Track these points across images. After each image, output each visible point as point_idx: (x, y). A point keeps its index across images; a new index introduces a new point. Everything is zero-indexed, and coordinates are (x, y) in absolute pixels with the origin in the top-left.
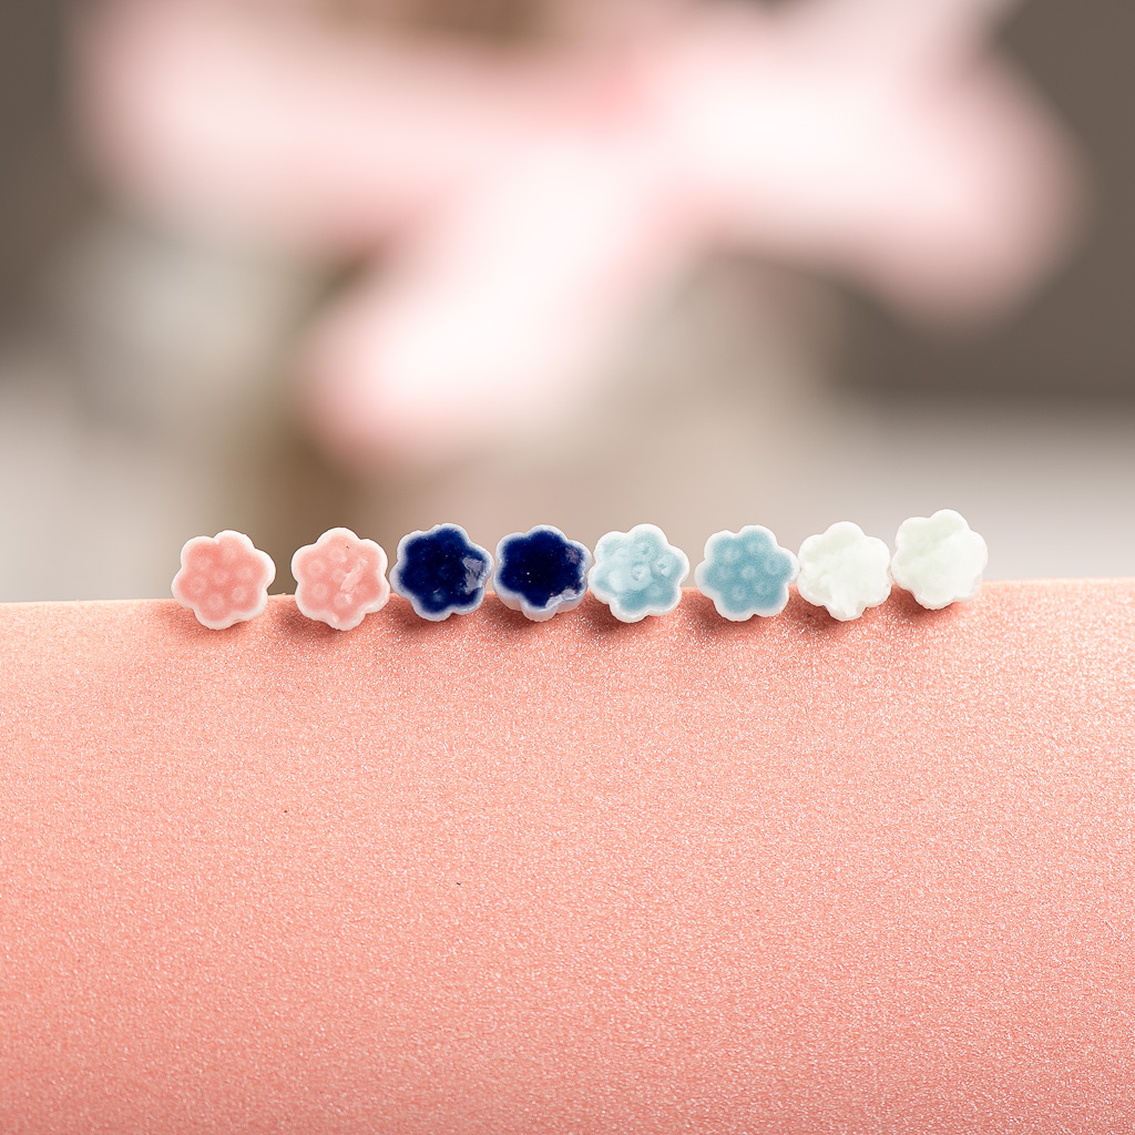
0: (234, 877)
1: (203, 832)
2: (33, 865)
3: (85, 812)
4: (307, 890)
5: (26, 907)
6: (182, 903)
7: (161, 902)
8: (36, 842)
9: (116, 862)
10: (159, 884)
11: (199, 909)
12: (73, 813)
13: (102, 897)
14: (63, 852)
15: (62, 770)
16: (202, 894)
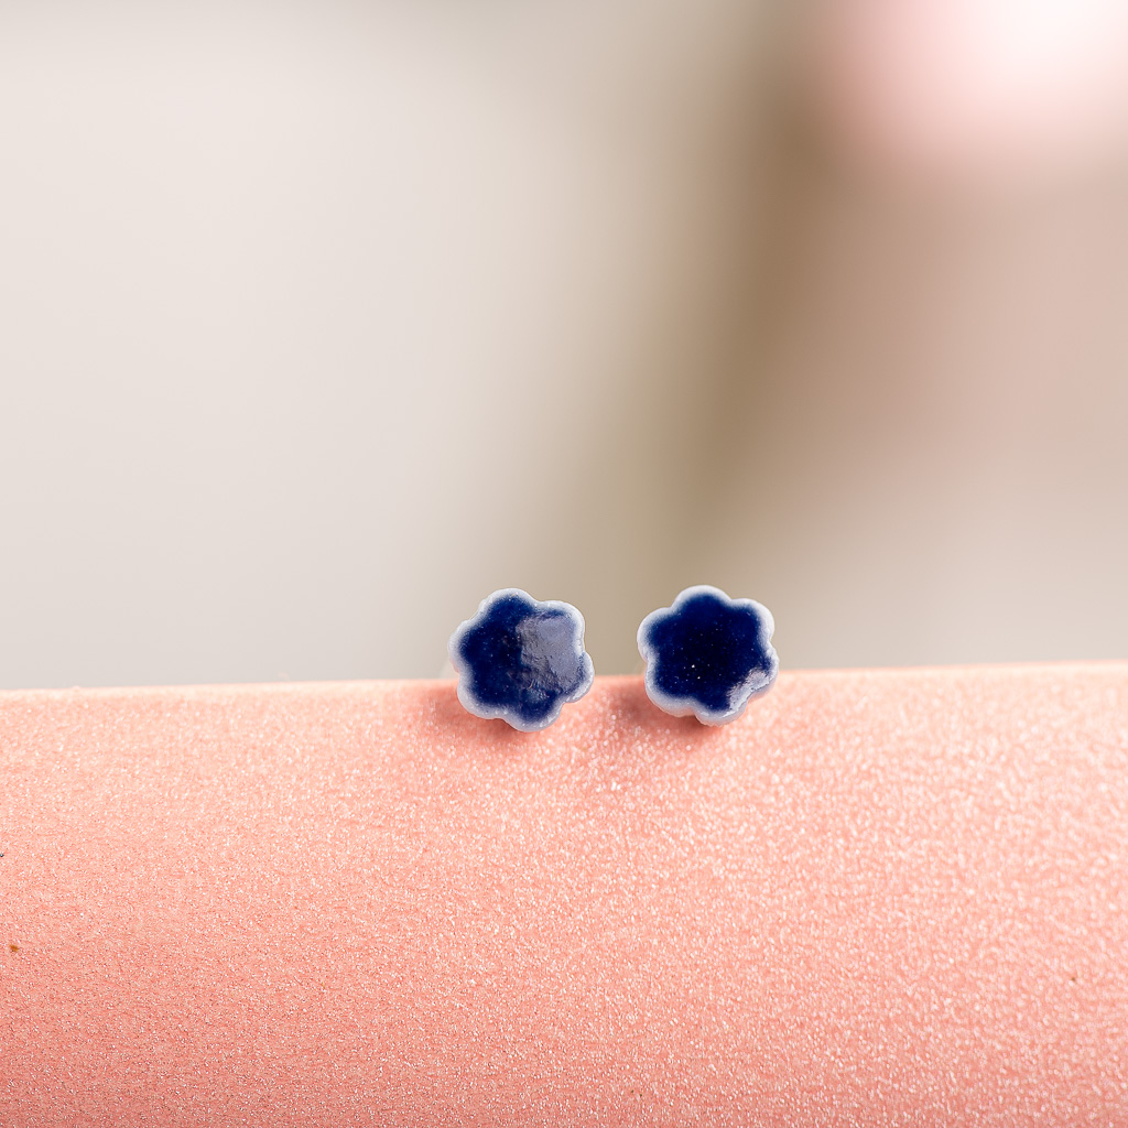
0: (1002, 1075)
1: (958, 1010)
2: (717, 1058)
3: (790, 982)
4: (1105, 1093)
5: (708, 1119)
6: (929, 1111)
7: (899, 1110)
8: (721, 1026)
9: (834, 1054)
10: (896, 1086)
11: (954, 1121)
12: (773, 984)
13: (815, 1104)
14: (760, 1040)
15: (756, 922)
16: (956, 1098)
